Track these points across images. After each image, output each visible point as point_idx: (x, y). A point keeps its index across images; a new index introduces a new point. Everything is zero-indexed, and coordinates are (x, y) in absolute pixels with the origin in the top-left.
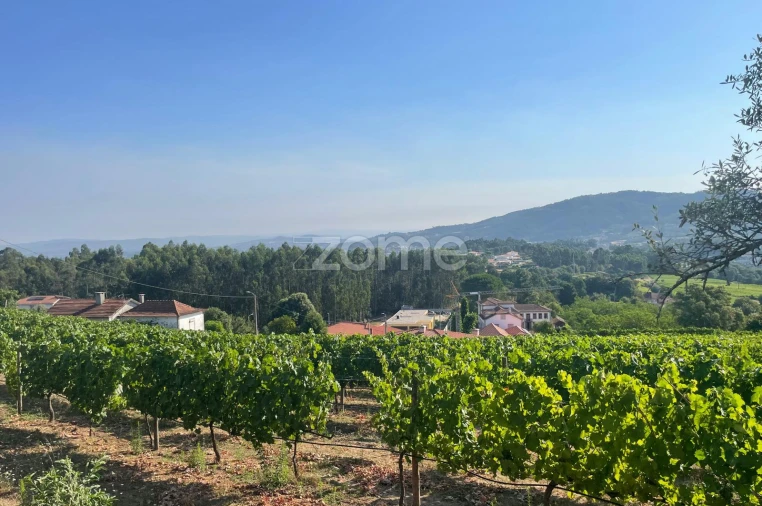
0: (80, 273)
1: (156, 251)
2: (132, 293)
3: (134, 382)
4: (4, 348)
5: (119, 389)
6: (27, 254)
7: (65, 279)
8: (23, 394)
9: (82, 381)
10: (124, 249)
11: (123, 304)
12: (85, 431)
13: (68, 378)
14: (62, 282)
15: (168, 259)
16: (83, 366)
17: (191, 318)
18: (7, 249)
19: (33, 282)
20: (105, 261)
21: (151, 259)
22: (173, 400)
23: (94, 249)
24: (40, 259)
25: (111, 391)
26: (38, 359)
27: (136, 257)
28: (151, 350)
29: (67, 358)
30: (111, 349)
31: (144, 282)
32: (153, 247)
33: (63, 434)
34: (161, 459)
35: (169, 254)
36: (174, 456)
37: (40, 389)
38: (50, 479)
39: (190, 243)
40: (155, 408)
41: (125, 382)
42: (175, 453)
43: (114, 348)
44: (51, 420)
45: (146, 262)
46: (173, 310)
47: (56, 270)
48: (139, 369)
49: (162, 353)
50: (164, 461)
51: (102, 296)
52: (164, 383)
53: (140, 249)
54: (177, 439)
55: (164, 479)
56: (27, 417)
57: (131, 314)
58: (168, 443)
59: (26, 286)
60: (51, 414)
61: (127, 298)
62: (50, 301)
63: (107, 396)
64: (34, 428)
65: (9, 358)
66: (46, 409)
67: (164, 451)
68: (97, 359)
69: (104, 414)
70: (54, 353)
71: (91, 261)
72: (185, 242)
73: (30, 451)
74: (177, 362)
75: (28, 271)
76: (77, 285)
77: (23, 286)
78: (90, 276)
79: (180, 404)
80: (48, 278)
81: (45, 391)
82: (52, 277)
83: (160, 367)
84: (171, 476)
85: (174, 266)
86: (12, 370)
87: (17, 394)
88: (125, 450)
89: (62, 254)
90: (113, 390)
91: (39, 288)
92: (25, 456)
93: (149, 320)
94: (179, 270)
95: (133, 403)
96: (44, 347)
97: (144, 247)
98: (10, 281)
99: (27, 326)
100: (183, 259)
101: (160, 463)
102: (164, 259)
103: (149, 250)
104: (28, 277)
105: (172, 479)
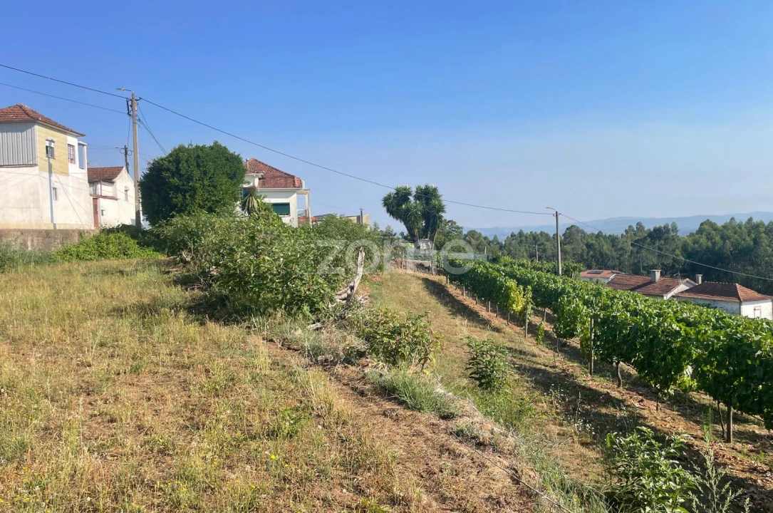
0: (635, 250)
1: (715, 230)
2: (688, 272)
3: (706, 366)
4: (580, 313)
5: (689, 370)
6: (588, 231)
7: (621, 255)
8: (594, 358)
9: (650, 355)
10: (679, 227)
11: (678, 284)
12: (652, 405)
13: (636, 350)
14: (618, 258)
15: (729, 238)
16: (652, 340)
17: (757, 305)
18: (572, 226)
19: (592, 257)
20: (660, 238)
21: (709, 238)
22: (752, 393)
23: (649, 227)
24: (599, 235)
25: (680, 370)
26: (608, 328)
27: (691, 235)
28: (727, 335)
29: (636, 330)
30: (681, 328)
31: (700, 260)
32: (713, 226)
33: (630, 402)
34: (735, 453)
35: (730, 233)
36: (751, 454)
37: (610, 356)
38: (633, 442)
39: (755, 220)
40: (730, 397)
41: (696, 363)
42: (751, 451)
43: (683, 328)
44: (619, 386)
45: (703, 240)
46: (735, 294)
47: (613, 246)
48: (712, 353)
49: (741, 340)
50: (740, 457)
51: (658, 274)
52: (742, 373)
53: (697, 227)
54: (753, 438)
55: (742, 475)
56: (597, 378)
57: (687, 295)
58: (741, 439)
59: (587, 260)
60: (619, 381)
61: (684, 277)
62: (608, 276)
63: (676, 374)
64: (605, 390)
65: (584, 323)
66: (615, 375)
67: (738, 446)
68: (666, 336)
69: (672, 392)
70: (624, 324)
71: (645, 238)
72: (750, 219)
73: (604, 411)
74: (759, 352)
75: (589, 246)
76: (632, 262)
77: (584, 260)
78: (644, 253)
79: (761, 398)
80: (606, 254)
81: (615, 358)
82: (609, 253)
83: (737, 355)
84: (748, 475)
85: (735, 245)
86: (585, 335)
87: (589, 356)
88: (695, 434)
89: (618, 232)
90: (682, 370)
91: (597, 262)
92: (599, 415)
93: (707, 302)
94: (740, 251)
95: (705, 387)
96: (615, 317)
97: (702, 224)
98: (574, 255)
99: (594, 296)
100: (748, 238)
101: (735, 458)
102: (723, 238)
103: (707, 228)
104: (588, 252)
105: (751, 479)
